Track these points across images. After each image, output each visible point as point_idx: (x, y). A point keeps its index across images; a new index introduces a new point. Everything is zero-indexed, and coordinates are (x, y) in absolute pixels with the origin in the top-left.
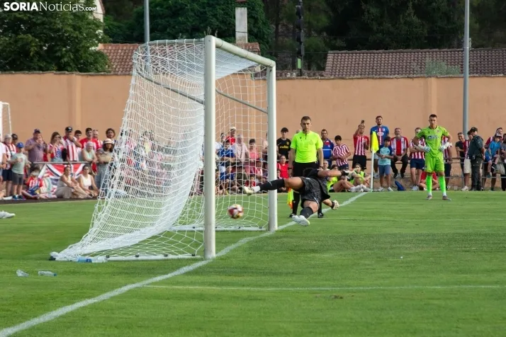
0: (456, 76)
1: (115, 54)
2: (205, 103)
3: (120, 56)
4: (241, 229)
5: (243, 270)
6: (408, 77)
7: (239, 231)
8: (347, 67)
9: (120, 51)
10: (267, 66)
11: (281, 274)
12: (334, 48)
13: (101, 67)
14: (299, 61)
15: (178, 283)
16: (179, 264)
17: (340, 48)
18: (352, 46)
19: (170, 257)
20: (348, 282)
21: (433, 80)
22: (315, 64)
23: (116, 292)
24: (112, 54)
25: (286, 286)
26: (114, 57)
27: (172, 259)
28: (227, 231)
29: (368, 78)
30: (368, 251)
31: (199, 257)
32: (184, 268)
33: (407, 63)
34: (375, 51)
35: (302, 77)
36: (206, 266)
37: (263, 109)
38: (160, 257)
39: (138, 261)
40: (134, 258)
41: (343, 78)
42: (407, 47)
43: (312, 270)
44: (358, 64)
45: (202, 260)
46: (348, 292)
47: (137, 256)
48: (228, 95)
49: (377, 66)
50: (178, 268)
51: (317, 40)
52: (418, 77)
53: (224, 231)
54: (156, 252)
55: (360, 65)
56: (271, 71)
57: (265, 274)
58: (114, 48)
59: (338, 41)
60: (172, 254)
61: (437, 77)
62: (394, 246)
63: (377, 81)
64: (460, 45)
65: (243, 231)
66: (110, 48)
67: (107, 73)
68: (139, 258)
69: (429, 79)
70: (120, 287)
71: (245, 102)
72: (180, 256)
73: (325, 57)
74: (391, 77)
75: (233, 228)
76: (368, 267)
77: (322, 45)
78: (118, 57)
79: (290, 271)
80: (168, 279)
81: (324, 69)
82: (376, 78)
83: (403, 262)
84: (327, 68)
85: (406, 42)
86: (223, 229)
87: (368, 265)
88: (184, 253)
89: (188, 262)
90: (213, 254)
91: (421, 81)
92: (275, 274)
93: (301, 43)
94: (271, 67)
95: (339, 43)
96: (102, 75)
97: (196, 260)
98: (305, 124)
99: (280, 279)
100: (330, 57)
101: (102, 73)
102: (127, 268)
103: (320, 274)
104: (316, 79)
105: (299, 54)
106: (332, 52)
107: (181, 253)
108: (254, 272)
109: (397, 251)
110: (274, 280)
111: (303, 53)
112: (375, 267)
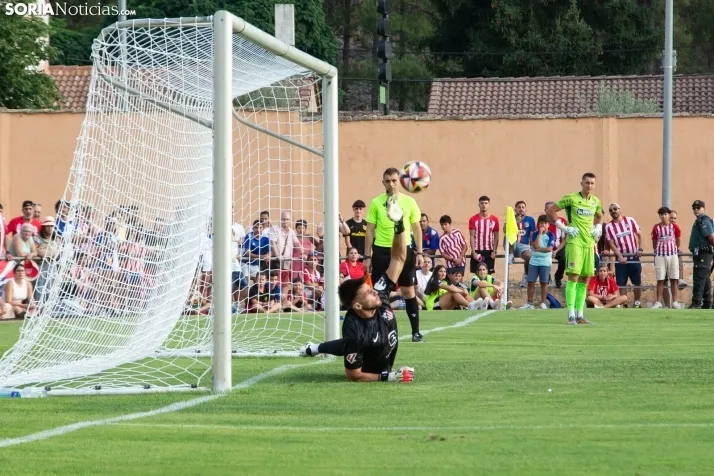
0: (650, 115)
1: (69, 84)
2: (215, 126)
3: (77, 87)
4: (277, 354)
5: (276, 407)
6: (568, 117)
7: (275, 358)
8: (465, 105)
9: (77, 78)
10: (322, 75)
11: (342, 412)
12: (440, 75)
13: (44, 99)
14: (382, 90)
15: (164, 421)
16: (171, 398)
17: (454, 75)
18: (473, 71)
19: (155, 389)
20: (457, 422)
21: (612, 121)
22: (410, 98)
23: (60, 431)
24: (63, 84)
25: (351, 426)
26: (68, 89)
27: (157, 393)
28: (255, 357)
29: (500, 118)
30: (492, 382)
31: (203, 389)
32: (177, 404)
33: (567, 98)
34: (512, 78)
35: (387, 117)
36: (218, 402)
37: (315, 149)
38: (138, 389)
39: (99, 395)
40: (94, 392)
41: (457, 119)
42: (568, 72)
43: (395, 407)
44: (485, 100)
45: (209, 393)
46: (455, 432)
47: (99, 388)
48: (256, 125)
49: (516, 104)
50: (166, 404)
51: (415, 62)
52: (586, 117)
53: (249, 357)
54: (129, 380)
55: (488, 102)
56: (329, 83)
57: (313, 412)
58: (67, 73)
59: (450, 62)
60: (159, 384)
61: (618, 117)
62: (538, 375)
63: (516, 123)
64: (659, 70)
65: (282, 358)
66: (60, 73)
67: (55, 111)
68: (102, 391)
69: (605, 120)
70: (66, 424)
71: (285, 136)
72: (171, 388)
73: (428, 91)
74: (540, 116)
75: (263, 353)
76: (490, 403)
77: (422, 69)
78: (74, 89)
79: (358, 408)
80: (148, 417)
81: (425, 110)
82: (514, 119)
83: (551, 397)
84: (430, 107)
85: (566, 64)
86: (247, 354)
87: (492, 400)
88: (178, 383)
89: (184, 396)
90: (226, 384)
91: (591, 123)
92: (331, 412)
93: (385, 60)
94: (330, 77)
95: (452, 65)
96: (45, 113)
97: (199, 394)
98: (388, 181)
99: (343, 418)
100: (437, 86)
101: (46, 110)
102: (79, 404)
103: (409, 412)
104: (411, 120)
105: (382, 77)
106: (439, 79)
107: (173, 382)
108: (296, 409)
109: (543, 382)
110: (331, 418)
111: (389, 77)
112: (503, 402)
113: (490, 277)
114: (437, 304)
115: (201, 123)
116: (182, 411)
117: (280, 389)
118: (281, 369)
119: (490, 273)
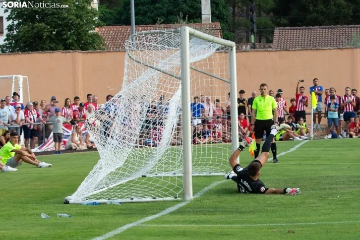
1: (108, 34)
2: (182, 79)
3: (112, 36)
4: (211, 174)
5: (215, 210)
6: (339, 49)
7: (210, 176)
8: (290, 40)
9: (111, 32)
10: (229, 46)
11: (245, 212)
12: (279, 25)
13: (98, 45)
14: (252, 37)
15: (165, 222)
16: (163, 206)
17: (285, 25)
18: (293, 23)
19: (158, 199)
20: (297, 218)
22: (264, 38)
23: (118, 231)
24: (105, 35)
25: (250, 223)
26: (107, 37)
27: (159, 201)
28: (200, 176)
29: (307, 50)
30: (312, 191)
31: (179, 199)
32: (169, 209)
33: (337, 36)
34: (311, 27)
35: (255, 50)
36: (188, 207)
37: (226, 80)
38: (150, 199)
39: (133, 202)
40: (130, 200)
42: (337, 23)
43: (269, 209)
44: (299, 37)
45: (182, 201)
46: (298, 226)
47: (132, 199)
49: (313, 39)
50: (164, 209)
51: (266, 19)
52: (347, 48)
53: (198, 176)
54: (146, 195)
55: (300, 38)
56: (232, 50)
57: (232, 212)
58: (107, 30)
59: (282, 19)
60: (159, 197)
62: (332, 187)
65: (213, 176)
66: (104, 29)
67: (103, 50)
68: (134, 200)
69: (355, 50)
70: (121, 226)
71: (212, 74)
72: (165, 199)
73: (273, 33)
74: (325, 48)
75: (205, 174)
76: (312, 205)
77: (269, 22)
78: (110, 37)
79: (252, 209)
80: (157, 218)
81: (271, 42)
82: (314, 50)
83: (339, 201)
84: (274, 41)
85: (336, 19)
86: (197, 174)
87: (313, 203)
88: (168, 196)
89: (172, 203)
90: (190, 196)
91: (349, 51)
92: (240, 212)
93: (253, 23)
94: (232, 47)
95: (284, 21)
96: (98, 52)
97: (178, 202)
98: (262, 89)
99: (245, 217)
100: (276, 33)
101: (99, 51)
102: (124, 210)
103: (276, 212)
104: (266, 51)
105: (252, 31)
106: (278, 28)
107: (166, 196)
108: (224, 211)
109: (335, 192)
110: (240, 217)
111: (255, 30)
112: (317, 205)
113: (304, 124)
114: (281, 137)
115: (176, 77)
116: (172, 213)
117: (214, 199)
118: (214, 185)
119: (305, 121)
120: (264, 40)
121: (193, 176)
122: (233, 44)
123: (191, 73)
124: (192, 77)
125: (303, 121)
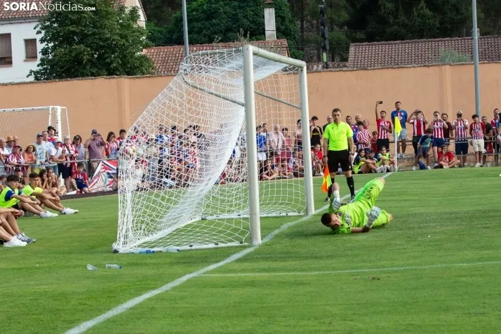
0: (467, 63)
1: (157, 56)
2: (246, 105)
3: (162, 58)
4: (281, 215)
5: (286, 256)
6: (424, 66)
7: (280, 217)
9: (161, 53)
10: (298, 67)
11: (321, 257)
12: (355, 40)
13: (146, 69)
14: (325, 55)
15: (230, 271)
16: (226, 252)
17: (361, 41)
18: (371, 38)
19: (221, 245)
20: (383, 263)
21: (447, 67)
22: (339, 55)
23: (177, 282)
24: (154, 56)
25: (328, 269)
26: (157, 59)
27: (222, 247)
28: (269, 217)
30: (398, 231)
31: (246, 244)
32: (234, 255)
33: (422, 51)
34: (392, 42)
35: (328, 70)
36: (256, 252)
37: (296, 106)
38: (212, 246)
39: (191, 250)
40: (189, 248)
41: (366, 70)
42: (422, 37)
43: (349, 252)
44: (378, 54)
45: (249, 246)
46: (384, 272)
47: (191, 246)
48: (264, 94)
49: (395, 56)
50: (228, 256)
51: (340, 34)
52: (434, 66)
53: (266, 217)
54: (208, 241)
55: (380, 55)
56: (302, 70)
57: (307, 258)
58: (156, 51)
59: (358, 33)
60: (222, 242)
61: (450, 65)
62: (421, 225)
63: (396, 70)
64: (469, 33)
66: (153, 51)
67: (152, 75)
68: (193, 248)
69: (444, 67)
70: (180, 277)
71: (280, 99)
72: (229, 244)
73: (348, 49)
74: (409, 66)
75: (274, 214)
76: (399, 247)
77: (343, 37)
78: (160, 59)
79: (329, 254)
80: (221, 267)
81: (346, 60)
82: (395, 68)
83: (430, 241)
84: (349, 59)
85: (420, 32)
86: (265, 215)
87: (400, 245)
88: (233, 241)
89: (237, 249)
90: (258, 241)
91: (436, 68)
92: (317, 258)
93: (325, 39)
94: (302, 67)
95: (360, 35)
96: (147, 77)
97: (245, 247)
98: (335, 115)
99: (322, 263)
100: (352, 49)
101: (148, 75)
102: (182, 258)
103: (357, 256)
104: (340, 71)
105: (324, 48)
106: (353, 44)
107: (230, 241)
108: (298, 257)
109: (425, 231)
110: (315, 263)
111: (328, 47)
112: (406, 247)
113: (388, 154)
114: (360, 170)
115: (239, 104)
116: (239, 261)
117: (286, 242)
118: (285, 227)
119: (387, 151)
120: (337, 58)
121: (261, 218)
122: (303, 63)
123: (256, 98)
124: (257, 104)
125: (385, 151)
